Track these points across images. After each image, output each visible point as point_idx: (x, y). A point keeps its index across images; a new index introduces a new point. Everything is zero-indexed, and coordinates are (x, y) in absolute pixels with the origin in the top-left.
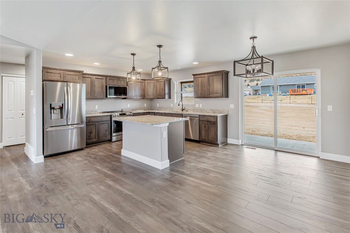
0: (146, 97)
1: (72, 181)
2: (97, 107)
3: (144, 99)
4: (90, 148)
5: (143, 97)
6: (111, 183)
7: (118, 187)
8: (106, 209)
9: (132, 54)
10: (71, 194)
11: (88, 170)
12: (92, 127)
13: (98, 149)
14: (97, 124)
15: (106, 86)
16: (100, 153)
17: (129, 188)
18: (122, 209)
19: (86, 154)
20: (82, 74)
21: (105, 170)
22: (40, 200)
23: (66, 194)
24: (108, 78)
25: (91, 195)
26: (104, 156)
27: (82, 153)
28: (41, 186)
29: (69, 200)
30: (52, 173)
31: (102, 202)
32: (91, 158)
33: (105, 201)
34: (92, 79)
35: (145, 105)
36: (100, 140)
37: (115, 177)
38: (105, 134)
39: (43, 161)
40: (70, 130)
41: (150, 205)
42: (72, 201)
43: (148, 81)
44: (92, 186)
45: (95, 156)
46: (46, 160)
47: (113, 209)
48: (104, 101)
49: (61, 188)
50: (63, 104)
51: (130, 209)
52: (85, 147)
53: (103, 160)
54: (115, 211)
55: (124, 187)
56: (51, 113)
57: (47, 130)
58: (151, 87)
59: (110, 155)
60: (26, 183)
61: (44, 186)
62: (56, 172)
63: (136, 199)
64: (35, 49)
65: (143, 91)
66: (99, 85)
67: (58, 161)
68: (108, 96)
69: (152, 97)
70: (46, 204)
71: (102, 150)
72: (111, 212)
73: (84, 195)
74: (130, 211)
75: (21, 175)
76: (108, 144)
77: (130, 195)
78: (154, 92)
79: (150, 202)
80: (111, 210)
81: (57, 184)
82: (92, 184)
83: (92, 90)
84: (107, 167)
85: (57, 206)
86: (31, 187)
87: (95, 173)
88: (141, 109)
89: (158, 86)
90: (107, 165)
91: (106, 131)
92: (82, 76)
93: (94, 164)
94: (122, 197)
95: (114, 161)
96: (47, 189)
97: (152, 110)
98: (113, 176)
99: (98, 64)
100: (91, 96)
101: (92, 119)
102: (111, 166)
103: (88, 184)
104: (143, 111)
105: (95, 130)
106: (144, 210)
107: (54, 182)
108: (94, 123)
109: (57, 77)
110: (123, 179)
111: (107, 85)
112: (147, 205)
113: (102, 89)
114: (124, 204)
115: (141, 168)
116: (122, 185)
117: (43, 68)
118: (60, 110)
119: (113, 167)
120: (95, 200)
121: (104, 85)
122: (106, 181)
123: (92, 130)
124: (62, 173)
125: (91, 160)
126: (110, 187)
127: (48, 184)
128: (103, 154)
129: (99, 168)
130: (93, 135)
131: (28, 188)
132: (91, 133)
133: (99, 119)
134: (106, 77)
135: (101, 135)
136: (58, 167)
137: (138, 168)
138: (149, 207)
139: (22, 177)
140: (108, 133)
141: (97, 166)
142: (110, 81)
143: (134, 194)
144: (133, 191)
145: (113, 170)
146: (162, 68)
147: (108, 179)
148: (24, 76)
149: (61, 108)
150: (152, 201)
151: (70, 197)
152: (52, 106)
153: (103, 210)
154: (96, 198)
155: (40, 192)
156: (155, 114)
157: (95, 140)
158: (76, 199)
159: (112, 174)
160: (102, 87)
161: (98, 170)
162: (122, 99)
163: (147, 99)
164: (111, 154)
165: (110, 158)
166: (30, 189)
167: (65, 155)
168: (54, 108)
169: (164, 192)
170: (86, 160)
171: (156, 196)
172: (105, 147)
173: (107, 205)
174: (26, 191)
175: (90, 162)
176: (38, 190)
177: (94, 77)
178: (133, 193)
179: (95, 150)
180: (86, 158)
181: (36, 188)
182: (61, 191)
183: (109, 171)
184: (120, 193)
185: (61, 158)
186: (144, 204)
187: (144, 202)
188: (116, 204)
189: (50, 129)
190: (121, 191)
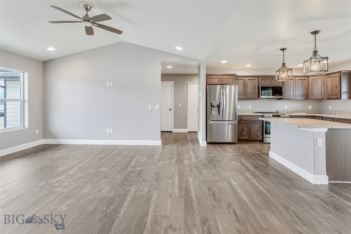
0: (310, 97)
1: (220, 165)
2: (250, 107)
3: (307, 99)
4: (241, 144)
5: (307, 97)
6: (250, 176)
7: (255, 182)
8: (239, 194)
9: (281, 50)
10: (217, 173)
11: (235, 160)
12: (244, 125)
13: (248, 146)
14: (248, 122)
15: (259, 87)
16: (249, 150)
17: (265, 187)
18: (252, 199)
19: (237, 148)
20: (235, 76)
21: (248, 165)
22: (198, 169)
23: (214, 172)
24: (261, 78)
25: (230, 179)
26: (252, 153)
27: (234, 146)
28: (201, 161)
29: (214, 176)
30: (209, 155)
31: (236, 187)
32: (240, 152)
33: (239, 188)
34: (245, 80)
35: (310, 107)
36: (251, 139)
37: (255, 173)
38: (257, 134)
39: (206, 146)
40: (227, 125)
41: (282, 210)
42: (216, 178)
43: (314, 78)
44: (234, 173)
45: (243, 151)
46: (208, 145)
47: (244, 196)
48: (256, 101)
49: (212, 166)
50: (219, 103)
51: (260, 204)
52: (238, 143)
53: (249, 156)
54: (245, 198)
55: (260, 184)
56: (212, 110)
57: (209, 123)
58: (317, 85)
59: (257, 154)
60: (193, 156)
61: (202, 161)
62: (212, 155)
63: (269, 198)
64: (202, 62)
65: (305, 90)
66: (251, 86)
67: (215, 148)
68: (261, 97)
69: (319, 97)
70: (201, 173)
71: (251, 148)
72: (242, 198)
73: (225, 177)
74: (258, 204)
75: (193, 151)
76: (259, 144)
77: (264, 193)
78: (323, 91)
79: (284, 208)
80: (242, 196)
81: (210, 163)
82: (234, 172)
83: (245, 91)
84: (251, 163)
85: (206, 177)
86: (195, 160)
87: (239, 164)
88: (303, 112)
89: (330, 83)
90: (251, 161)
91: (257, 131)
92: (235, 78)
93: (240, 157)
94: (256, 191)
95: (259, 160)
96: (204, 164)
97: (320, 114)
98: (253, 171)
99: (250, 66)
100: (244, 97)
101: (244, 118)
102: (254, 163)
103: (230, 171)
104: (305, 114)
105: (246, 128)
106: (274, 211)
107: (209, 161)
108: (245, 122)
109: (216, 82)
110: (262, 178)
111: (259, 85)
112: (279, 209)
113: (254, 90)
114: (255, 197)
115: (287, 174)
116: (259, 182)
117: (207, 75)
118: (217, 107)
119: (256, 164)
120: (232, 184)
121: (257, 85)
122: (246, 173)
123: (244, 128)
124: (215, 157)
125: (239, 153)
126: (247, 179)
127: (205, 161)
128: (251, 151)
129: (244, 161)
130: (245, 132)
131: (194, 160)
132: (242, 130)
133: (250, 118)
134: (258, 77)
135: (252, 134)
136: (214, 152)
137: (283, 173)
138: (281, 211)
139: (193, 152)
140: (259, 133)
141: (242, 159)
142: (263, 81)
143: (268, 194)
144: (268, 191)
145: (255, 167)
146: (320, 60)
147: (248, 172)
148: (198, 83)
149: (219, 106)
150: (287, 208)
151: (216, 175)
152: (212, 105)
153: (236, 194)
154: (234, 183)
155: (199, 164)
156: (322, 118)
157: (246, 138)
158: (219, 177)
159: (253, 170)
160: (255, 87)
161: (242, 163)
162: (278, 99)
163: (310, 99)
164: (259, 153)
165: (257, 157)
166: (195, 161)
167: (221, 145)
168: (213, 106)
169: (306, 207)
170: (235, 152)
171: (293, 205)
172: (255, 146)
173: (240, 191)
174: (192, 161)
175: (237, 155)
176: (198, 163)
177: (247, 78)
178: (268, 192)
179: (246, 147)
180: (235, 151)
181: (198, 161)
182: (211, 168)
183: (251, 166)
184: (255, 187)
185: (218, 146)
186: (276, 206)
187: (276, 204)
188: (248, 194)
189: (212, 122)
190: (256, 186)
